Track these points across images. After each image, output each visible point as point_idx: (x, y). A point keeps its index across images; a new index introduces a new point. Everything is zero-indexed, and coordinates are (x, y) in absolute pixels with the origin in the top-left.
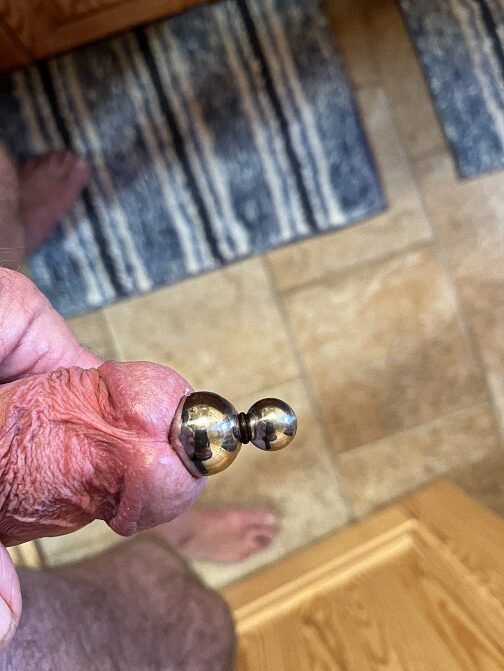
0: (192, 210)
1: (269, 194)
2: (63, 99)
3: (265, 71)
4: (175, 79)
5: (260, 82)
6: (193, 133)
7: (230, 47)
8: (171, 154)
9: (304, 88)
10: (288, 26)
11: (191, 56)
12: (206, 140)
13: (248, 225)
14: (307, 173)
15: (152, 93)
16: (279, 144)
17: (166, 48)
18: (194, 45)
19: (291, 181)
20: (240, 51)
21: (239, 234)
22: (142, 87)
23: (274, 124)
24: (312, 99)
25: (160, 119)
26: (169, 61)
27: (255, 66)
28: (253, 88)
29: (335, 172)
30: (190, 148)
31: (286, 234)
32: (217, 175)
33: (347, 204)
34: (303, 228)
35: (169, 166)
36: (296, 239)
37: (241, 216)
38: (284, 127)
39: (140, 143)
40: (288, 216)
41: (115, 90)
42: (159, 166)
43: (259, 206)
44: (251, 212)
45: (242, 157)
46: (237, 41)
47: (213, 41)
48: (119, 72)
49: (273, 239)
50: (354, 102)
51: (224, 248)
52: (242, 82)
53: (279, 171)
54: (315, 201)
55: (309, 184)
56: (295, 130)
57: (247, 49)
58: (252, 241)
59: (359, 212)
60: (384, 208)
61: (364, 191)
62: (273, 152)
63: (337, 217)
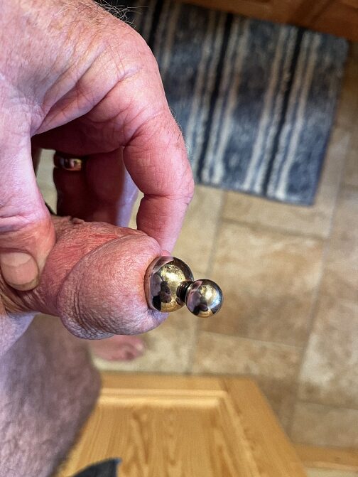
0: (200, 140)
1: (250, 157)
2: (161, 27)
3: (290, 83)
4: (235, 55)
5: (283, 87)
6: (227, 94)
7: (278, 56)
8: (207, 99)
9: (307, 107)
10: (319, 64)
11: (252, 47)
12: (232, 103)
13: (227, 168)
14: (279, 158)
15: (216, 56)
16: (273, 131)
17: (240, 34)
18: (258, 42)
19: (267, 157)
20: (282, 62)
21: (219, 171)
22: (212, 48)
23: (277, 118)
24: (307, 116)
25: (212, 74)
26: (237, 42)
27: (286, 76)
28: (277, 89)
29: (295, 167)
30: (220, 102)
31: (246, 186)
32: (227, 128)
33: (291, 189)
34: (258, 188)
35: (201, 106)
36: (250, 193)
37: (226, 160)
38: (282, 123)
39: (192, 81)
40: (253, 176)
41: (195, 41)
42: (195, 103)
43: (240, 161)
44: (234, 161)
45: (247, 126)
46: (284, 55)
47: (270, 46)
48: (205, 31)
49: (237, 185)
50: (330, 133)
51: (206, 173)
52: (273, 81)
53: (264, 148)
54: (274, 177)
55: (276, 165)
56: (287, 128)
57: (287, 63)
58: (224, 179)
59: (295, 198)
60: (311, 204)
61: (305, 188)
62: (266, 134)
63: (281, 194)
